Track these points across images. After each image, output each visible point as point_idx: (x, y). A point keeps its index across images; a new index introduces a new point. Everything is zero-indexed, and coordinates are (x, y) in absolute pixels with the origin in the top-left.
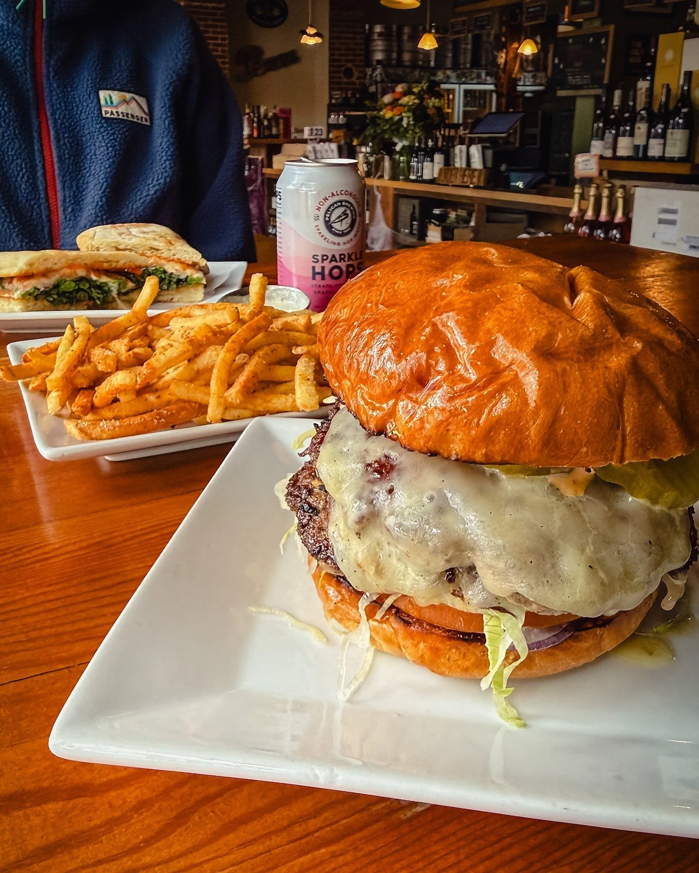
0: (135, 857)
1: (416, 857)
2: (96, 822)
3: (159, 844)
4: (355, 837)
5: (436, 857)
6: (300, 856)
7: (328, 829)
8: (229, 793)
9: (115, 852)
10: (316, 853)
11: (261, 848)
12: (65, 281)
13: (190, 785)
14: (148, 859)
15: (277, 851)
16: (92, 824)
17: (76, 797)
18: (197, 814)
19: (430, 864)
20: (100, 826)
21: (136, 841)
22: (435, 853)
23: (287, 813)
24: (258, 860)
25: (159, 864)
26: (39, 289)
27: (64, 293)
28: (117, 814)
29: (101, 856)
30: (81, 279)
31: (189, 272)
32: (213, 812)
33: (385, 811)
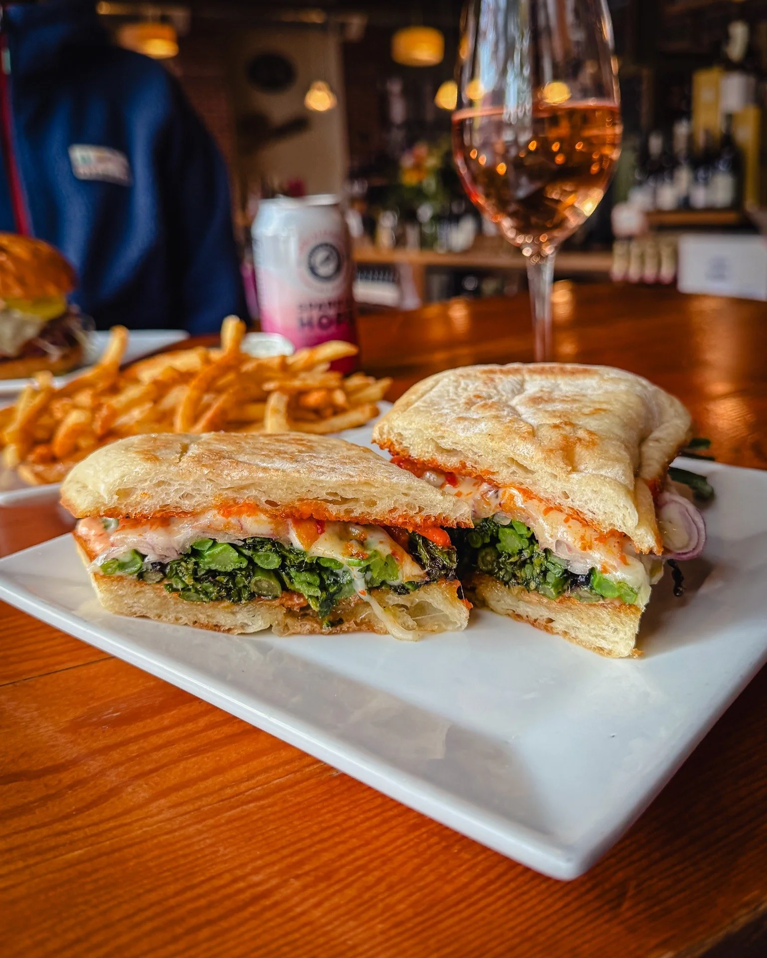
0: (66, 822)
1: (343, 803)
2: (31, 799)
3: (91, 811)
4: (284, 792)
5: (362, 801)
6: (227, 811)
7: (259, 788)
8: (165, 769)
9: (47, 820)
10: (245, 807)
11: (191, 807)
12: (215, 543)
13: (127, 765)
14: (79, 823)
15: (206, 809)
16: (26, 801)
17: (11, 782)
18: (131, 786)
19: (355, 807)
20: (34, 802)
21: (69, 810)
22: (363, 798)
23: (221, 779)
24: (187, 816)
25: (89, 826)
26: (143, 557)
27: (212, 573)
28: (53, 791)
29: (33, 823)
30: (257, 543)
31: (598, 557)
32: (147, 784)
33: (318, 771)
